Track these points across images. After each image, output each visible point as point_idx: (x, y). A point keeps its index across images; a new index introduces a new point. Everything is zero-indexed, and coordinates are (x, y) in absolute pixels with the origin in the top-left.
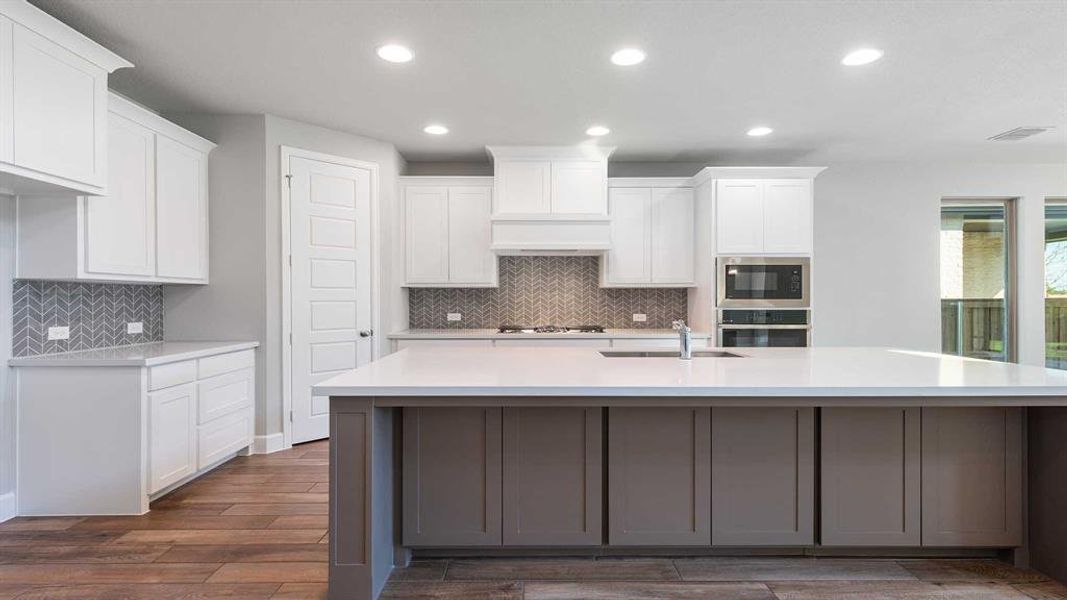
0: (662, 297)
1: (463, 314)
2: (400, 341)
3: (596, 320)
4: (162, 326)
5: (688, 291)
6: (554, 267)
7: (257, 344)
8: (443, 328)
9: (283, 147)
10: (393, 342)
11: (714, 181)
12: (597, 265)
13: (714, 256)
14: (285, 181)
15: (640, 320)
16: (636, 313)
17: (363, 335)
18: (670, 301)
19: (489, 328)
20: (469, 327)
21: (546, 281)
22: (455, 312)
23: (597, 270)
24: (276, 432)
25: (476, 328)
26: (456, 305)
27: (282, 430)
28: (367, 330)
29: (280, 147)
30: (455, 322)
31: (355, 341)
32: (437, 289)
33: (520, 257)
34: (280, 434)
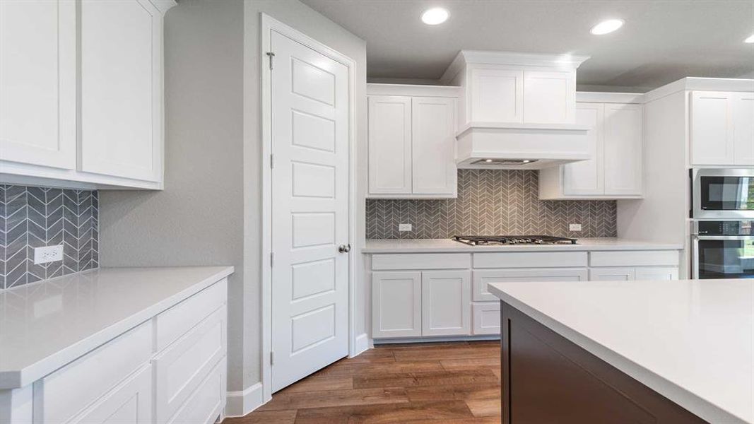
0: (595, 209)
1: (413, 224)
2: (374, 256)
3: (536, 230)
4: (96, 247)
5: (618, 203)
6: (499, 179)
7: (230, 270)
8: (394, 238)
9: (263, 15)
10: (368, 258)
11: (687, 93)
12: (537, 178)
13: (688, 167)
14: (266, 59)
15: (575, 230)
16: (572, 223)
17: (341, 250)
18: (602, 211)
19: (438, 238)
20: (419, 237)
21: (492, 193)
22: (406, 223)
23: (537, 183)
24: (254, 383)
25: (426, 238)
26: (407, 216)
27: (261, 379)
28: (344, 243)
29: (260, 15)
30: (406, 232)
31: (334, 258)
32: (389, 201)
33: (467, 170)
34: (259, 385)
